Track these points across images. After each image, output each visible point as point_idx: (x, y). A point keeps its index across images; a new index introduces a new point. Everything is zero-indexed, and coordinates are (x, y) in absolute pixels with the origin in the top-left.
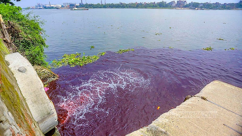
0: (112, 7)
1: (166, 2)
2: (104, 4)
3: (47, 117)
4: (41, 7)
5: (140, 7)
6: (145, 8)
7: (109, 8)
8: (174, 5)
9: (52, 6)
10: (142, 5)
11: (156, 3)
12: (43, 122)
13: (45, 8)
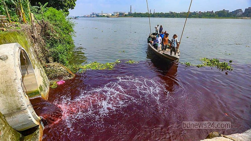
0: (161, 17)
1: (228, 11)
2: (153, 13)
3: (16, 112)
4: (95, 16)
5: (193, 16)
6: (200, 18)
7: (157, 17)
8: (240, 14)
9: (103, 14)
10: (195, 15)
11: (214, 12)
12: (12, 117)
13: (98, 16)
